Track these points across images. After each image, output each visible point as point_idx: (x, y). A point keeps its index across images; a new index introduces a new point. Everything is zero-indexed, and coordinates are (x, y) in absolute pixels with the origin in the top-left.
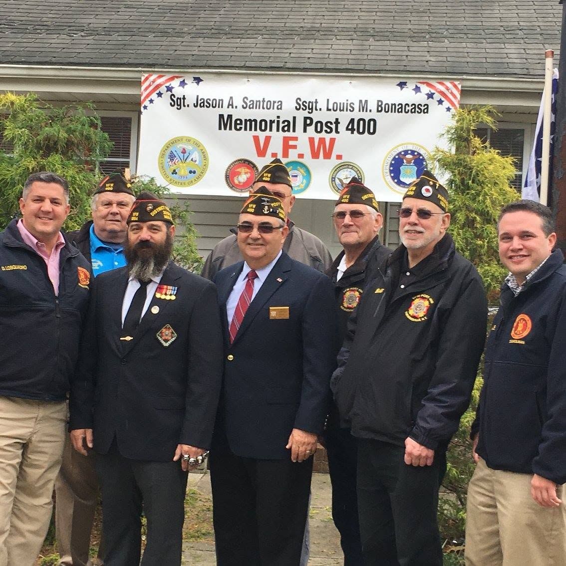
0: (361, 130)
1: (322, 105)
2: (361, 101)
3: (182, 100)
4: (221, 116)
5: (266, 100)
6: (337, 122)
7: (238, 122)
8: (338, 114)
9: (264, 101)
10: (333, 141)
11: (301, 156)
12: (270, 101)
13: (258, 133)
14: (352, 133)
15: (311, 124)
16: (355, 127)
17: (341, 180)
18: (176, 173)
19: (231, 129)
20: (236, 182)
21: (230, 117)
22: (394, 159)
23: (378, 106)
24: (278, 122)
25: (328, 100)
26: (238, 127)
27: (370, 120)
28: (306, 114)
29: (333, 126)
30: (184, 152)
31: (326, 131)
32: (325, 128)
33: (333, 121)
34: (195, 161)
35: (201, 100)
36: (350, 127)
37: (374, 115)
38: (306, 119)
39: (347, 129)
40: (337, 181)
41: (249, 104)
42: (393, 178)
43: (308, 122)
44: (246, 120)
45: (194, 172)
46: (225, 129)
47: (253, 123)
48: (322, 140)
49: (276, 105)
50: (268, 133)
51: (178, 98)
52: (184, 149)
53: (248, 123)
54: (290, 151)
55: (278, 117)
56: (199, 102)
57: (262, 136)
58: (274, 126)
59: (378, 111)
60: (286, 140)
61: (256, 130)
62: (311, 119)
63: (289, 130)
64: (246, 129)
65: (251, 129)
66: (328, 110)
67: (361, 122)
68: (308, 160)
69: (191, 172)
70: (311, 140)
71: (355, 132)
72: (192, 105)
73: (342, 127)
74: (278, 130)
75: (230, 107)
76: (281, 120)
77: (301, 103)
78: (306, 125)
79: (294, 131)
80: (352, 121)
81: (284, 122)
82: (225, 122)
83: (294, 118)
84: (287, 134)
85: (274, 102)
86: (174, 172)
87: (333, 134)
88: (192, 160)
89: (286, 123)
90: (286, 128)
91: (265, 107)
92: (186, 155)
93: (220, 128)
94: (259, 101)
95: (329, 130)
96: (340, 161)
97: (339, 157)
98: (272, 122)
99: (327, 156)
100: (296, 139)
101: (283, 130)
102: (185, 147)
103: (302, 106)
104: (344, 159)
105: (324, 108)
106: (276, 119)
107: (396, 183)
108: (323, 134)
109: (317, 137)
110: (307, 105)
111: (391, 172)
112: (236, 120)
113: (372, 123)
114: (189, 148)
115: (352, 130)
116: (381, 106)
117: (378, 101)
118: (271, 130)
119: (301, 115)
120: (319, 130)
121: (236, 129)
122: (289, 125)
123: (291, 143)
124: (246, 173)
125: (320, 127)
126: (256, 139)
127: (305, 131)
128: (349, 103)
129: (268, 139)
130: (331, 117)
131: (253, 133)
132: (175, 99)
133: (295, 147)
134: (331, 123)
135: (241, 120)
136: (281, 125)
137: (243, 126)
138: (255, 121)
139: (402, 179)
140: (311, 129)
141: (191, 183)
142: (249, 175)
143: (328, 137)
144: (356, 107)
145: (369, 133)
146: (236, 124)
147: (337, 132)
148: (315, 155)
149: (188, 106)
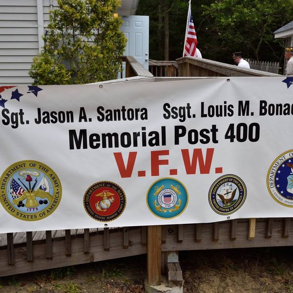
0: (242, 137)
1: (195, 109)
2: (240, 103)
3: (19, 116)
4: (72, 133)
5: (127, 108)
6: (214, 129)
7: (95, 138)
8: (215, 120)
9: (124, 110)
10: (210, 152)
11: (174, 172)
12: (132, 110)
13: (120, 149)
14: (232, 141)
15: (183, 134)
16: (235, 134)
17: (221, 197)
18: (23, 205)
19: (85, 147)
20: (98, 208)
21: (83, 132)
22: (280, 168)
23: (261, 108)
24: (144, 134)
25: (202, 104)
26: (95, 144)
27: (252, 125)
28: (177, 122)
29: (210, 135)
30: (29, 179)
31: (202, 141)
32: (200, 137)
33: (210, 128)
34: (45, 189)
35: (44, 114)
36: (229, 134)
37: (257, 119)
38: (177, 128)
39: (227, 137)
40: (218, 198)
41: (105, 115)
42: (279, 190)
43: (180, 131)
44: (104, 136)
45: (46, 202)
46: (79, 147)
47: (113, 137)
48: (198, 152)
49: (140, 113)
50: (132, 148)
51: (13, 114)
52: (29, 176)
53: (107, 138)
54: (161, 167)
55: (144, 128)
56: (42, 117)
57: (125, 152)
58: (140, 139)
59: (261, 114)
60: (155, 155)
61: (117, 146)
62: (184, 128)
63: (157, 144)
64: (104, 146)
65: (110, 146)
66: (203, 115)
67: (242, 128)
68: (182, 176)
69: (41, 202)
70: (185, 153)
71: (235, 140)
72: (32, 122)
73: (221, 135)
74: (144, 144)
75: (83, 120)
76: (147, 132)
77: (170, 109)
78: (177, 136)
79: (164, 143)
80: (232, 126)
81: (150, 134)
82: (78, 140)
83: (163, 128)
84: (155, 148)
85: (137, 110)
86: (21, 204)
87: (211, 144)
88: (41, 188)
89: (154, 135)
90: (154, 142)
91: (126, 116)
92: (32, 183)
93: (72, 147)
94: (118, 111)
95: (205, 140)
96: (219, 175)
97: (219, 170)
98: (136, 135)
99: (205, 170)
100: (166, 153)
101: (151, 144)
102: (29, 173)
103: (172, 114)
104: (225, 172)
105: (199, 114)
106: (141, 132)
107: (282, 195)
108: (199, 145)
109: (191, 148)
110: (178, 112)
111: (276, 183)
112: (92, 136)
113: (254, 128)
114: (34, 173)
115: (232, 138)
116: (265, 108)
117: (262, 102)
118: (136, 145)
119: (171, 124)
120: (193, 140)
121: (92, 146)
122: (157, 138)
123: (161, 158)
124: (109, 197)
125: (194, 136)
126: (118, 156)
127: (177, 142)
128: (227, 105)
129: (133, 156)
130: (207, 123)
131: (114, 150)
132: (9, 115)
133: (166, 162)
134: (207, 131)
135: (97, 136)
136: (148, 138)
137: (101, 142)
138: (116, 135)
139: (289, 190)
140: (184, 140)
141: (43, 215)
142: (112, 199)
143: (204, 148)
144: (236, 110)
145: (251, 140)
146: (92, 141)
147: (215, 141)
148: (190, 170)
149: (28, 122)
